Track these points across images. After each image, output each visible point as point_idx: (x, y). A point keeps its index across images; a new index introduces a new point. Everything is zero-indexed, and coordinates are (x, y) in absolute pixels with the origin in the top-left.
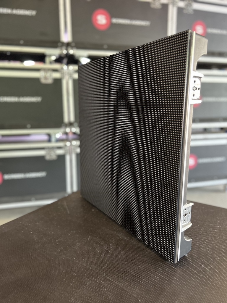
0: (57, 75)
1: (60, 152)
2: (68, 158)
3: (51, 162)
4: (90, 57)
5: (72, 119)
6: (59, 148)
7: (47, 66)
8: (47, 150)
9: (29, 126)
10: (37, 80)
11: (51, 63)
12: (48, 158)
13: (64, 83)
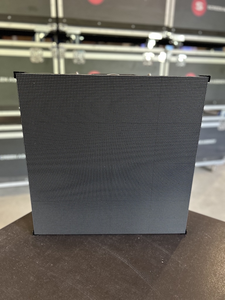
0: (47, 54)
7: (37, 43)
10: (27, 59)
11: (41, 40)
13: (55, 62)
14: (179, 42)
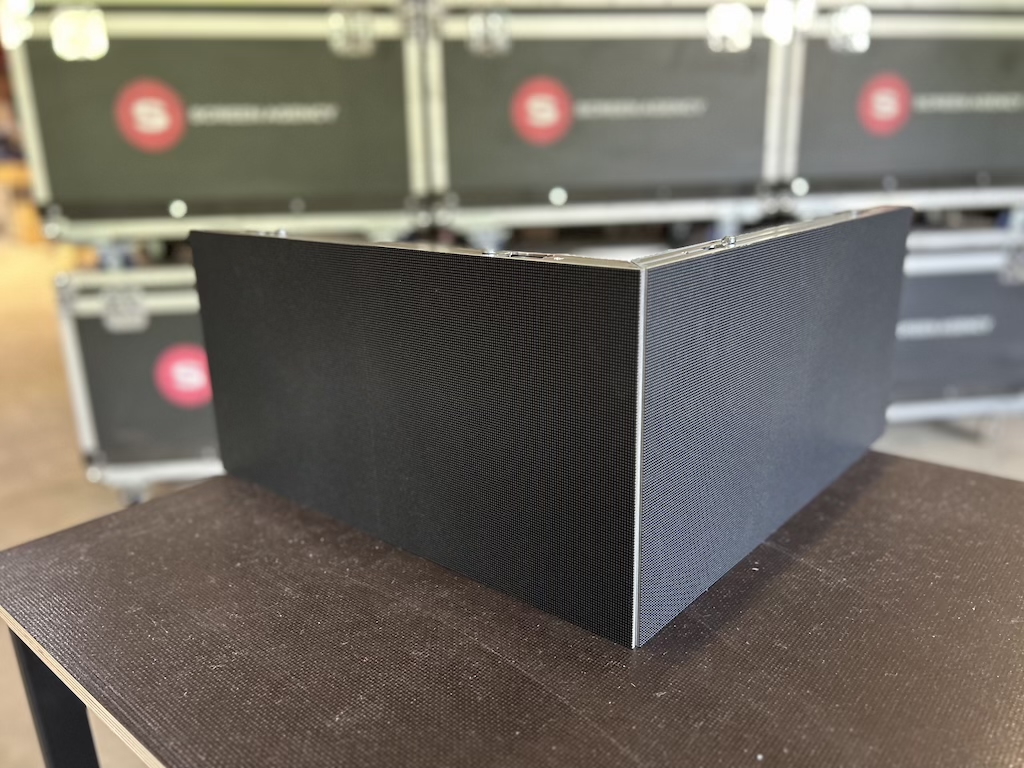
0: (386, 27)
5: (440, 179)
9: (298, 203)
13: (412, 53)
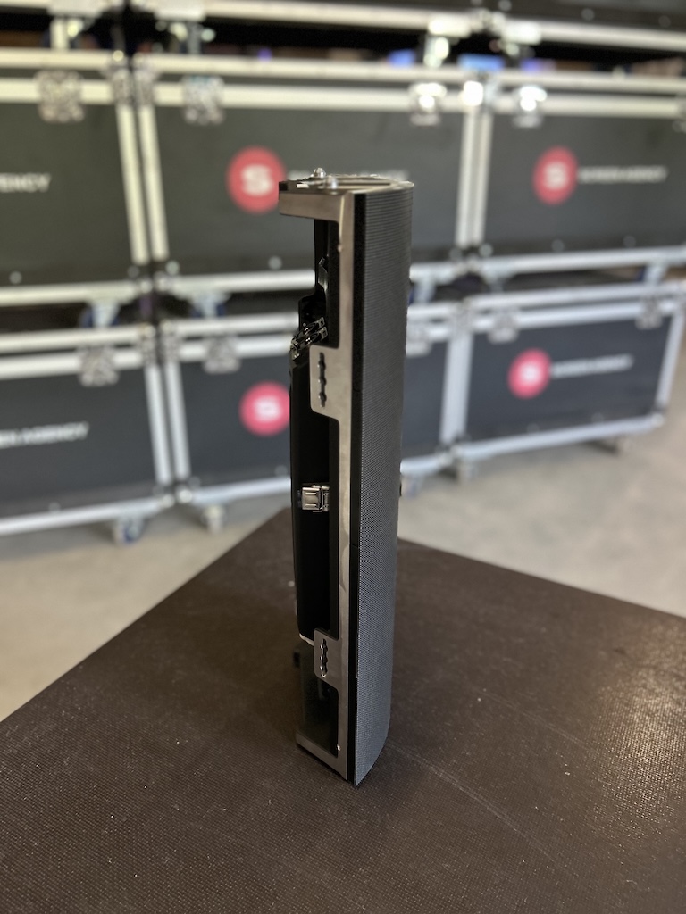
0: (96, 93)
1: (128, 359)
2: (153, 377)
3: (100, 393)
4: (209, 22)
5: (160, 249)
6: (124, 346)
7: (58, 56)
8: (82, 354)
9: (16, 277)
10: (28, 110)
11: (73, 45)
12: (88, 379)
13: (125, 117)
14: (522, 46)
